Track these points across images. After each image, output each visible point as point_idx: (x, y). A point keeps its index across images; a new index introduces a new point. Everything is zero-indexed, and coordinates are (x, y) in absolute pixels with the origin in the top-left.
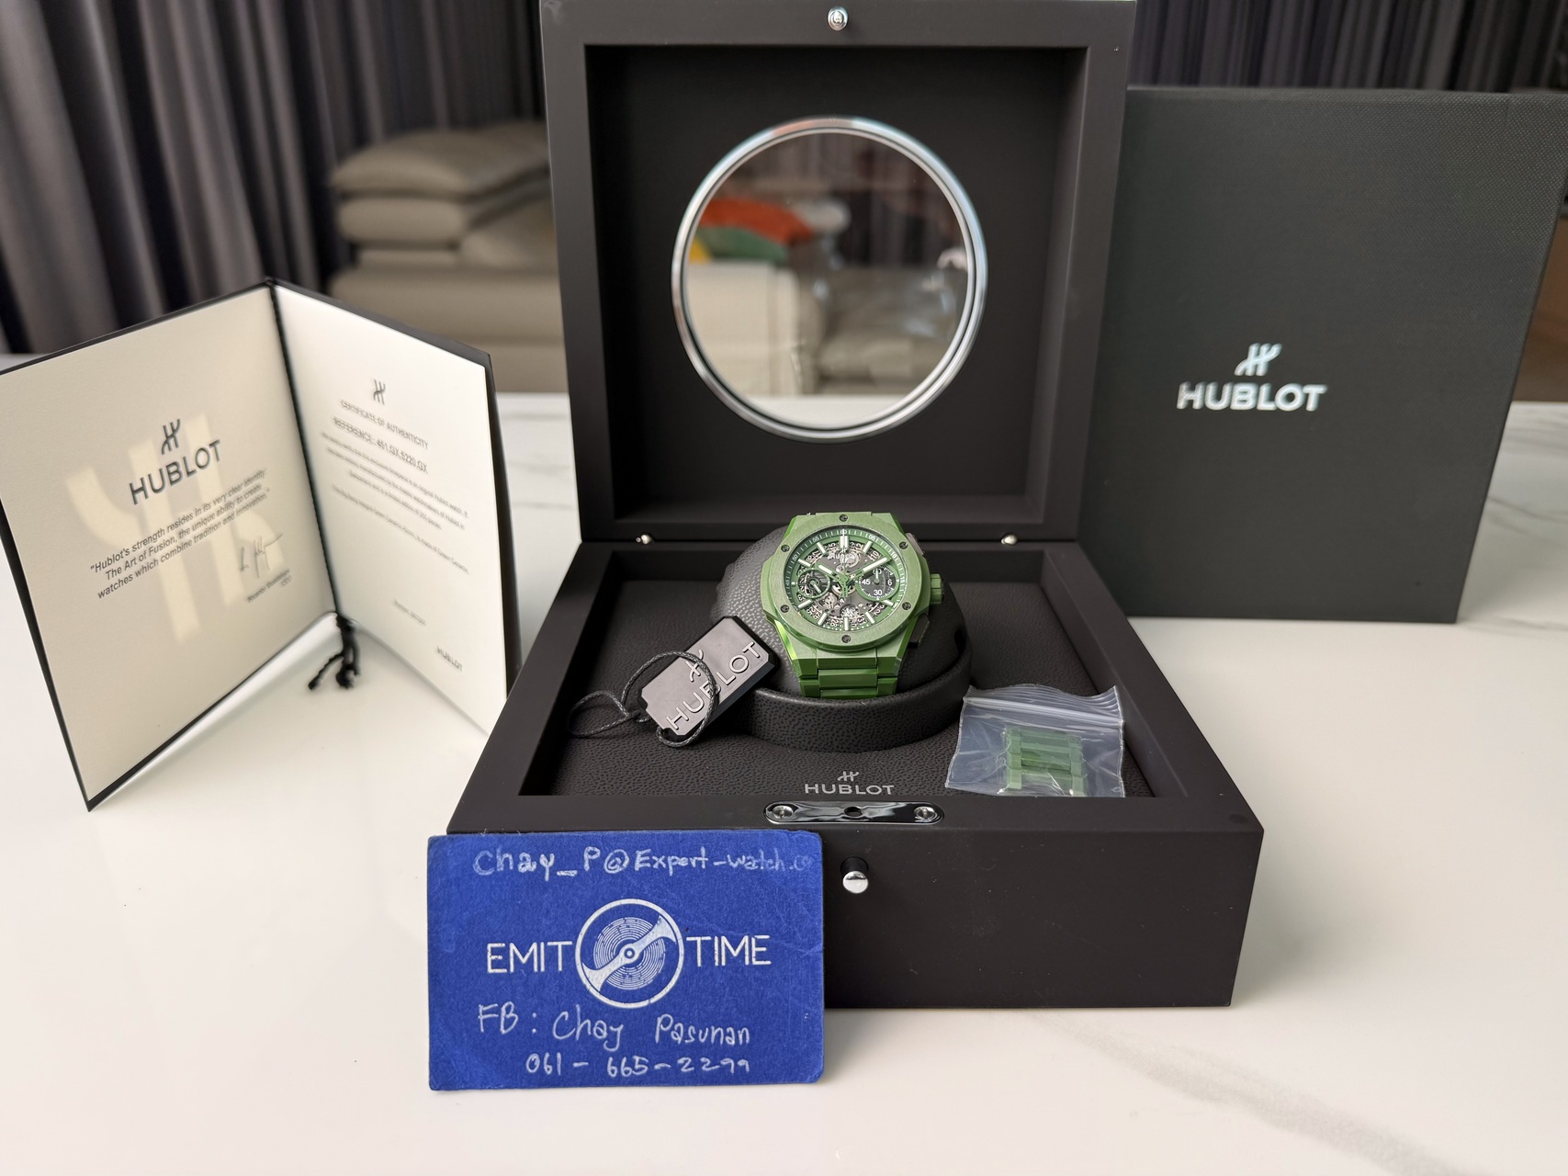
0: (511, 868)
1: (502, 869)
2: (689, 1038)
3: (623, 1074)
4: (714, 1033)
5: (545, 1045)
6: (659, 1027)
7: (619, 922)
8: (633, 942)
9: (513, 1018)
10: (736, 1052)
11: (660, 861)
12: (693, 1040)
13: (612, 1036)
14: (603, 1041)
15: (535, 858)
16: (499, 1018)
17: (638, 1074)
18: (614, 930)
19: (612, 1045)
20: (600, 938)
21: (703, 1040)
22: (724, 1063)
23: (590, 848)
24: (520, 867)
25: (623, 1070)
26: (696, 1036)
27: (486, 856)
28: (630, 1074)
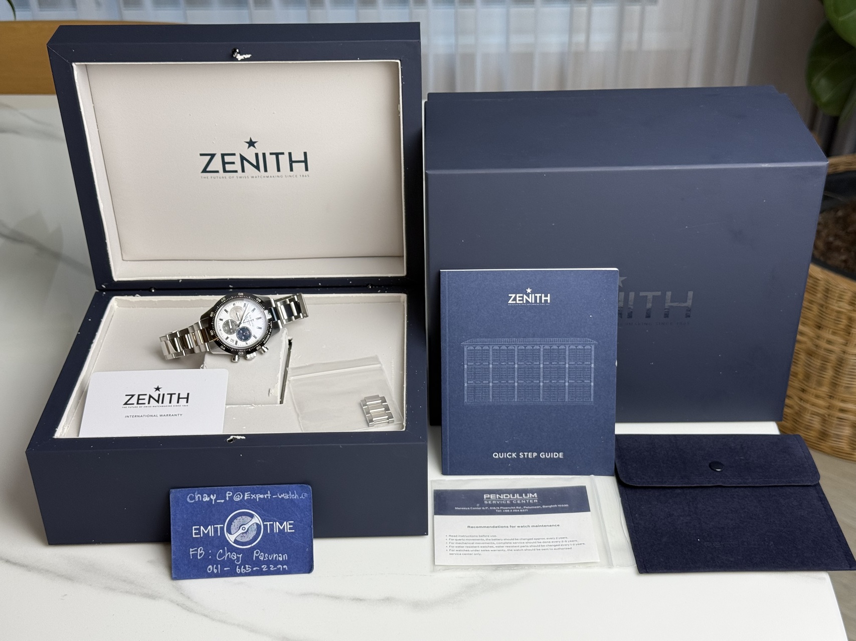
0: (201, 499)
1: (197, 500)
2: (265, 558)
3: (242, 572)
4: (275, 556)
5: (214, 562)
6: (255, 554)
7: (239, 518)
8: (245, 524)
9: (202, 553)
10: (282, 563)
11: (254, 496)
12: (267, 559)
13: (238, 558)
14: (235, 560)
15: (209, 496)
16: (197, 554)
17: (248, 572)
18: (238, 520)
19: (238, 561)
20: (233, 523)
21: (270, 559)
22: (278, 567)
23: (228, 492)
24: (204, 499)
25: (242, 570)
26: (268, 557)
27: (191, 496)
28: (245, 572)
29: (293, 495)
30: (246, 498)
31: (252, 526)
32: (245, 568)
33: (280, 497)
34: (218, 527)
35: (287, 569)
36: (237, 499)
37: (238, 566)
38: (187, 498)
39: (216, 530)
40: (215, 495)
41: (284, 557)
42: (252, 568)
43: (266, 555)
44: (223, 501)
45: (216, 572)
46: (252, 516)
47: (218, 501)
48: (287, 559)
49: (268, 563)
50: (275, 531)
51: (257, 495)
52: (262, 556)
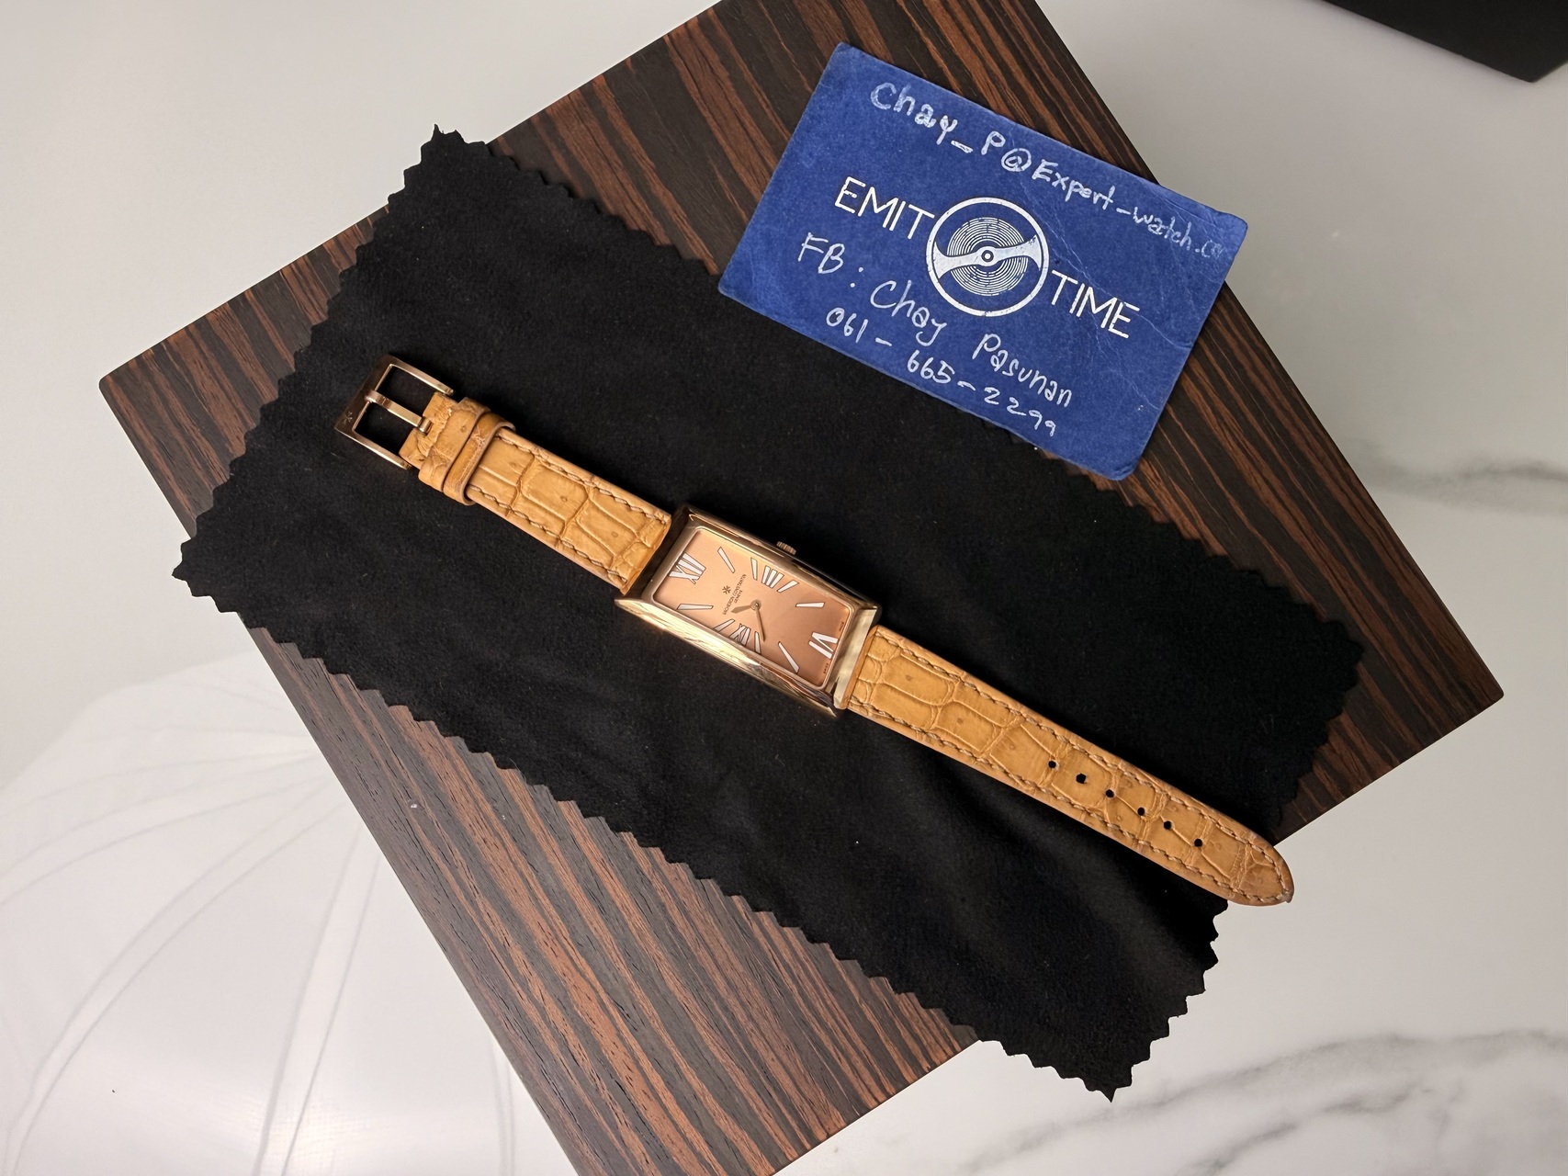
0: (909, 113)
1: (899, 110)
2: (1008, 370)
3: (922, 374)
4: (1037, 378)
5: (859, 306)
6: (983, 343)
7: (988, 220)
8: (997, 246)
9: (838, 262)
10: (1050, 410)
11: (1063, 181)
12: (1011, 374)
13: (930, 329)
14: (919, 329)
15: (937, 116)
16: (823, 255)
17: (937, 381)
18: (984, 224)
19: (926, 338)
20: (966, 226)
21: (1021, 380)
22: (1035, 413)
23: (997, 134)
24: (918, 117)
25: (924, 370)
26: (1016, 372)
27: (889, 90)
28: (929, 377)
29: (1179, 234)
30: (1036, 175)
31: (1016, 262)
32: (935, 367)
33: (1138, 221)
34: (918, 213)
35: (1053, 432)
36: (1010, 165)
37: (917, 352)
38: (874, 89)
39: (908, 217)
40: (955, 123)
41: (1061, 396)
42: (955, 378)
43: (1016, 362)
44: (968, 150)
45: (847, 334)
46: (1028, 235)
47: (953, 142)
48: (1066, 405)
49: (1009, 386)
50: (1071, 311)
51: (1073, 183)
52: (1001, 358)
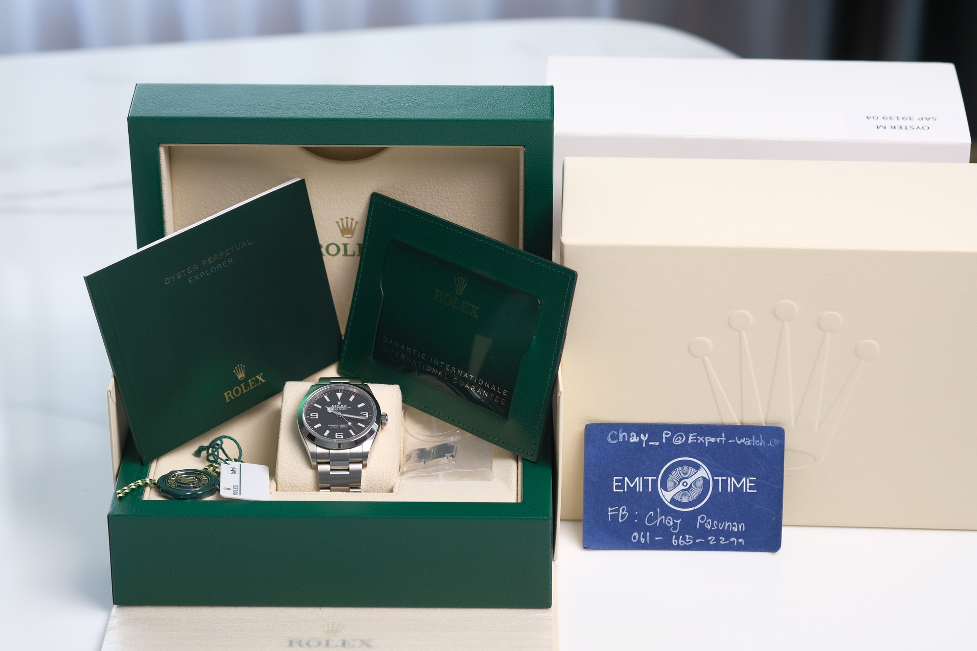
0: (626, 440)
1: (622, 440)
2: (714, 527)
3: (680, 544)
4: (727, 525)
5: (641, 528)
6: (699, 520)
7: (678, 469)
8: (687, 478)
9: (626, 514)
10: (738, 535)
11: (701, 439)
12: (716, 528)
13: (675, 524)
14: (671, 527)
15: (638, 435)
16: (619, 514)
17: (687, 544)
18: (677, 472)
19: (675, 529)
20: (670, 476)
21: (721, 528)
22: (732, 539)
23: (666, 432)
24: (631, 439)
25: (680, 541)
26: (717, 526)
27: (614, 434)
28: (684, 544)
29: (758, 441)
30: (690, 441)
31: (697, 481)
32: (684, 539)
33: (740, 443)
34: (648, 480)
35: (743, 543)
36: (678, 441)
37: (674, 536)
38: (608, 436)
39: (646, 483)
40: (647, 435)
41: (740, 527)
42: (694, 540)
43: (715, 522)
44: (657, 444)
45: (643, 542)
46: (697, 467)
47: (650, 443)
48: (744, 530)
49: (717, 533)
50: (729, 491)
51: (706, 438)
52: (709, 523)
